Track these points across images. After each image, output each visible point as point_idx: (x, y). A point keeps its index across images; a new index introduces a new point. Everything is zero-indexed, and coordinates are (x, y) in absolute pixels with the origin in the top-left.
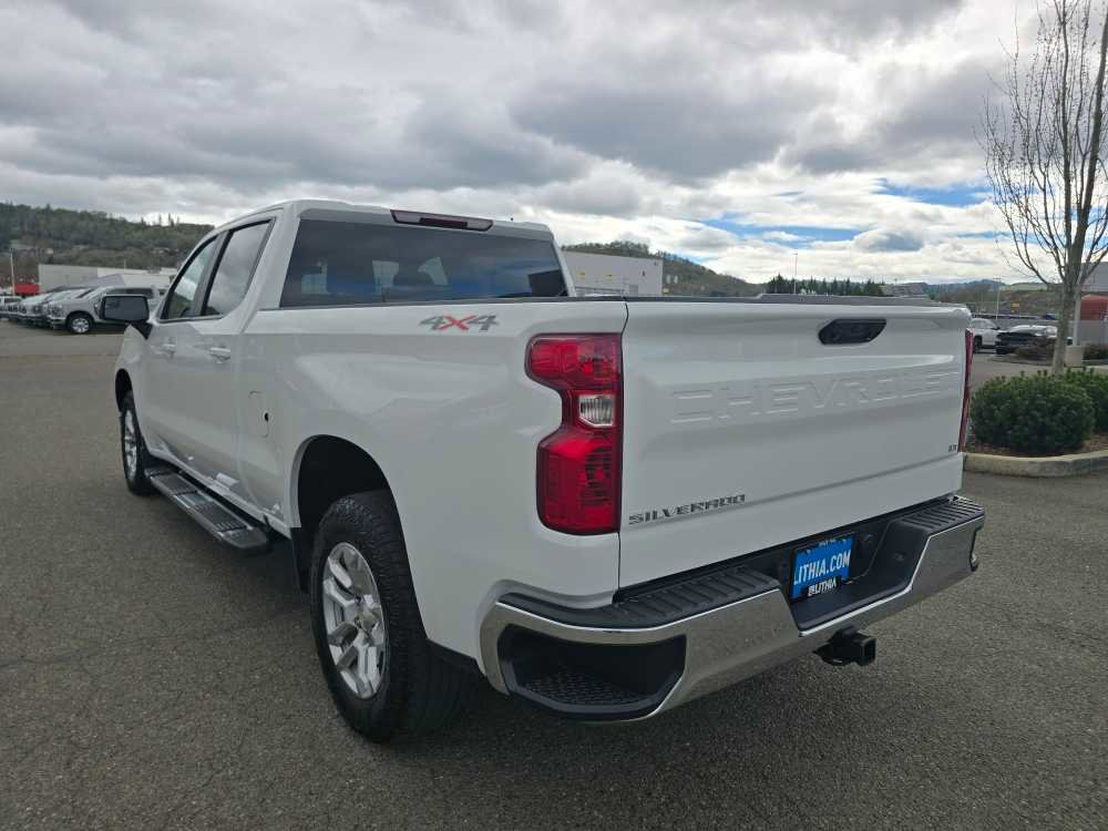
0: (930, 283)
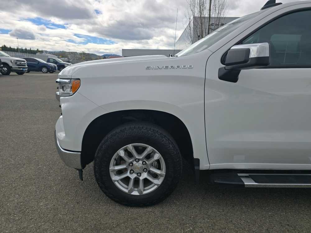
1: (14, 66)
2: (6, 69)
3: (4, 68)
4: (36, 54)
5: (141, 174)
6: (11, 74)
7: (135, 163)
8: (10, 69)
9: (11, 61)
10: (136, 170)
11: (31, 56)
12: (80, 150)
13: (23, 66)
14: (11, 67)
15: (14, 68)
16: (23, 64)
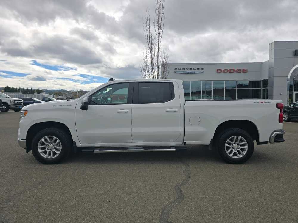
0: (48, 90)
1: (12, 105)
2: (5, 107)
3: (3, 107)
4: (34, 94)
5: (52, 149)
6: (9, 111)
7: (49, 144)
8: (8, 107)
9: (10, 101)
10: (50, 148)
11: (29, 96)
12: (26, 139)
13: (20, 104)
14: (10, 105)
15: (12, 107)
16: (20, 103)
